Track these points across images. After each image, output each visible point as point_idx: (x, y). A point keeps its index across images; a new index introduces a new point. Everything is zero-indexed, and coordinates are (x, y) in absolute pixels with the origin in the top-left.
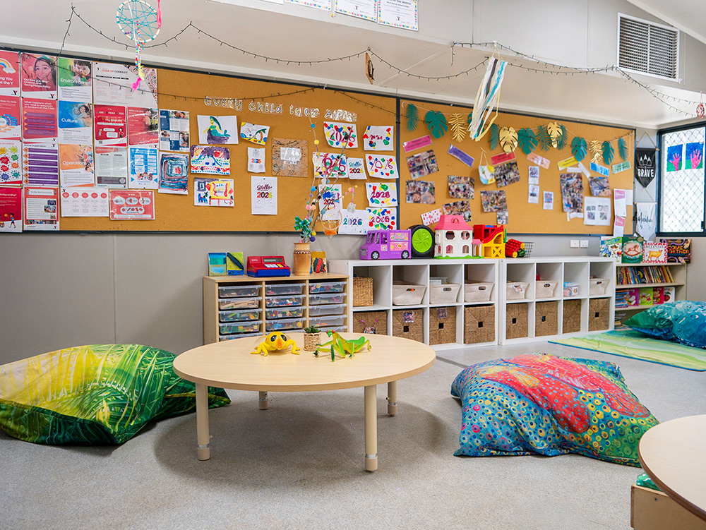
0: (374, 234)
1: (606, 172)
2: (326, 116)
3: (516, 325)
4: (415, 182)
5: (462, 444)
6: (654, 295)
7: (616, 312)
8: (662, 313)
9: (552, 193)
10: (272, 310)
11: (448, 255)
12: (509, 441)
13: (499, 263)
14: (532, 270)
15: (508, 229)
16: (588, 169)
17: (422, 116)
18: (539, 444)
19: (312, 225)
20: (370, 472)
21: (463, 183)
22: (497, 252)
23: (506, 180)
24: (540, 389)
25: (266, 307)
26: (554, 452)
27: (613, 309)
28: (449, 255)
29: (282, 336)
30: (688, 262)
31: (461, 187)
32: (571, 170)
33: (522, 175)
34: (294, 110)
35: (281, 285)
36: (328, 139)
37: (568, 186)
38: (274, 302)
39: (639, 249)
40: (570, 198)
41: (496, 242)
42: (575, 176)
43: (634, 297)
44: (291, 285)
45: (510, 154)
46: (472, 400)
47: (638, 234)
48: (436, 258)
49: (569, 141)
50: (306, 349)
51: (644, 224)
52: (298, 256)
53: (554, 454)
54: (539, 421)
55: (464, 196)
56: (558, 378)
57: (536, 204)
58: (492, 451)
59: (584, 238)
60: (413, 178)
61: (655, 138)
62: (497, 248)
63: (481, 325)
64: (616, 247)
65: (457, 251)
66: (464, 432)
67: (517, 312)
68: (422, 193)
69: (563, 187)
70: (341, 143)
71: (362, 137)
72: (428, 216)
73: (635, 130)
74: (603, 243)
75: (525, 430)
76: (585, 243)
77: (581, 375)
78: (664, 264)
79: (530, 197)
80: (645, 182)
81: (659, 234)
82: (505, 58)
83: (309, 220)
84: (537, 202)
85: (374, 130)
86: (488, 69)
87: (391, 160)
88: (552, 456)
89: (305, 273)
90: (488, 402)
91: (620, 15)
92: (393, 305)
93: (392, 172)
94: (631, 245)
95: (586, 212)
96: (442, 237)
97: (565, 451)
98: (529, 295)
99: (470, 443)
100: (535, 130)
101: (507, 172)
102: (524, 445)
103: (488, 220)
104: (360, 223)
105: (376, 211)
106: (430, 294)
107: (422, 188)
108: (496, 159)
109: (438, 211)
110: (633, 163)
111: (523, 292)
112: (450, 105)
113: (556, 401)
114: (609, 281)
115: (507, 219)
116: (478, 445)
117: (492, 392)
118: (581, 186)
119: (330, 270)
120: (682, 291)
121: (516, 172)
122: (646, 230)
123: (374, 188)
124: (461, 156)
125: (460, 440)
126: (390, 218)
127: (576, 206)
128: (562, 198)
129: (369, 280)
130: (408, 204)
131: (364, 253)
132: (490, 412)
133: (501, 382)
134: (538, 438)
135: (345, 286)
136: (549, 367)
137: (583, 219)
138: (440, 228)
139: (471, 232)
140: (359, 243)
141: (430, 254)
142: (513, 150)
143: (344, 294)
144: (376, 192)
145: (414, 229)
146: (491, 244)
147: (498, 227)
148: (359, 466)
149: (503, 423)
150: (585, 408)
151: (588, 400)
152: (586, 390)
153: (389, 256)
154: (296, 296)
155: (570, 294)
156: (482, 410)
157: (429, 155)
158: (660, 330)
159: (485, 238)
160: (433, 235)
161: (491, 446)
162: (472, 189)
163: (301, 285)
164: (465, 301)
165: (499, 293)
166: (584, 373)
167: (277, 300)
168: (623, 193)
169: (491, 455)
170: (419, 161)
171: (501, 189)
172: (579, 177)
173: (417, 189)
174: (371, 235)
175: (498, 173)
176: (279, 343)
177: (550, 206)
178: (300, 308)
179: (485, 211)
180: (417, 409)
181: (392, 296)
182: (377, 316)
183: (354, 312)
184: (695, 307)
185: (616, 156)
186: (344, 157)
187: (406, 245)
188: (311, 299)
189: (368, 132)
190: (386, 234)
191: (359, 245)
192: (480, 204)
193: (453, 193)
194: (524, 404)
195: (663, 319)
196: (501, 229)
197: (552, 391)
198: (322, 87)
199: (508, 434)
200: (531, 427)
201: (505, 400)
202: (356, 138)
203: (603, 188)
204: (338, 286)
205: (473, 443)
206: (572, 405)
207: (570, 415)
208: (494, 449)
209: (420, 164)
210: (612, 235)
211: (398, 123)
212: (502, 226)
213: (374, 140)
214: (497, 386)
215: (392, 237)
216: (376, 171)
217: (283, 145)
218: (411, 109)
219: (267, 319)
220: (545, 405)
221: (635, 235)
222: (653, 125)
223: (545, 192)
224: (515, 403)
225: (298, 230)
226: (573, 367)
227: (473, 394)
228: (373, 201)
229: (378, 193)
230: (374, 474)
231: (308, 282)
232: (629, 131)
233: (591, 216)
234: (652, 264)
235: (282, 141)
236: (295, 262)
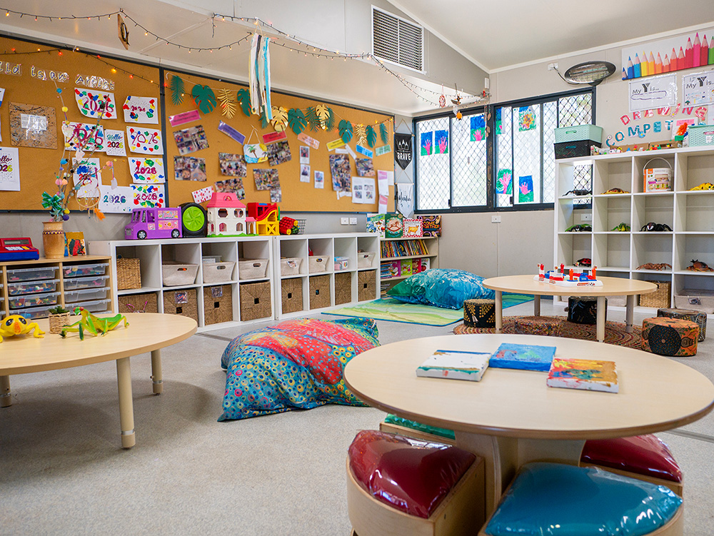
0: (139, 212)
1: (370, 154)
2: (77, 82)
3: (291, 300)
4: (184, 158)
5: (225, 409)
6: (413, 266)
7: (381, 282)
8: (417, 281)
9: (323, 173)
10: (18, 298)
11: (222, 233)
12: (271, 400)
13: (273, 240)
14: (304, 246)
15: (281, 207)
16: (354, 151)
17: (189, 89)
18: (298, 399)
19: (64, 201)
20: (127, 449)
21: (234, 161)
22: (271, 229)
23: (278, 159)
24: (299, 349)
25: (10, 296)
26: (312, 404)
27: (379, 280)
29: (21, 319)
30: (439, 236)
31: (233, 164)
32: (339, 151)
33: (293, 155)
34: (36, 71)
35: (27, 270)
36: (81, 107)
37: (336, 166)
38: (20, 289)
39: (400, 225)
40: (339, 177)
41: (270, 219)
42: (343, 157)
43: (397, 268)
44: (40, 269)
45: (281, 133)
46: (235, 366)
47: (399, 212)
48: (209, 236)
49: (336, 124)
50: (52, 331)
51: (404, 202)
52: (49, 237)
53: (312, 407)
54: (297, 378)
55: (237, 173)
56: (315, 337)
57: (307, 183)
58: (255, 412)
59: (353, 215)
60: (182, 154)
61: (410, 125)
62: (271, 225)
63: (257, 301)
64: (380, 223)
65: (231, 229)
66: (227, 397)
67: (292, 287)
68: (191, 170)
69: (332, 167)
70: (96, 113)
71: (122, 108)
72: (199, 193)
73: (394, 117)
74: (369, 219)
75: (285, 387)
76: (354, 220)
77: (335, 333)
78: (421, 238)
79: (302, 177)
80: (404, 165)
81: (417, 211)
82: (269, 35)
83: (61, 196)
84: (309, 181)
85: (134, 101)
86: (253, 45)
87: (156, 134)
88: (311, 409)
89: (59, 255)
90: (250, 366)
91: (373, 7)
92: (164, 286)
93: (156, 147)
94: (392, 221)
95: (354, 191)
96: (214, 215)
97: (322, 403)
98: (303, 270)
99: (233, 407)
100: (304, 111)
101: (279, 151)
102: (285, 402)
103: (262, 198)
104: (123, 200)
105: (141, 188)
106: (204, 273)
107: (192, 164)
108: (267, 138)
109: (210, 188)
110: (393, 147)
111: (298, 267)
112: (218, 80)
113: (313, 357)
114: (375, 254)
115: (280, 197)
116: (240, 407)
117: (254, 356)
118: (348, 167)
119: (90, 253)
120: (436, 261)
121: (287, 151)
122: (406, 208)
123: (138, 163)
124: (232, 134)
125: (223, 406)
126: (158, 196)
127: (344, 185)
128: (332, 177)
129: (136, 262)
130: (176, 181)
131: (129, 233)
132: (252, 375)
133: (263, 346)
134: (297, 394)
135: (107, 269)
136: (308, 329)
137: (352, 197)
138: (213, 206)
139: (244, 210)
140: (124, 222)
141: (203, 233)
142: (284, 129)
143: (107, 277)
144: (140, 168)
145: (184, 207)
146: (265, 221)
147: (272, 204)
148: (117, 445)
149: (264, 384)
150: (338, 361)
151: (340, 354)
152: (339, 345)
153: (158, 235)
154: (48, 281)
155: (341, 267)
156: (244, 374)
157: (197, 130)
158: (416, 298)
159: (259, 215)
160: (205, 213)
161: (253, 407)
162: (244, 167)
163: (53, 268)
164: (240, 279)
165: (274, 269)
166: (339, 331)
167: (24, 287)
168: (385, 174)
169: (255, 416)
170: (187, 136)
171: (274, 168)
172: (347, 158)
173: (186, 165)
174: (137, 214)
175: (270, 152)
176: (17, 327)
177: (321, 185)
178: (53, 294)
179: (258, 189)
180: (185, 385)
181: (162, 277)
182: (146, 298)
183: (119, 296)
184: (442, 273)
185: (378, 139)
186: (100, 128)
187: (176, 225)
188: (67, 284)
189: (127, 102)
190: (153, 212)
191: (123, 225)
192: (253, 182)
193: (225, 171)
194: (284, 364)
195: (419, 286)
196: (275, 207)
197: (309, 349)
198: (71, 49)
199: (269, 393)
200: (291, 384)
201: (266, 363)
202: (114, 108)
203: (367, 169)
204: (99, 268)
205: (236, 407)
206: (326, 360)
207: (325, 369)
208: (257, 409)
209: (188, 140)
210: (377, 213)
211: (163, 95)
212: (275, 204)
213: (135, 112)
214: (259, 350)
215: (160, 215)
216: (138, 145)
217: (24, 111)
218: (176, 81)
219: (10, 309)
220: (303, 363)
221: (397, 213)
222: (409, 113)
223: (316, 172)
224: (275, 364)
225: (48, 208)
226: (330, 327)
227: (236, 361)
228: (137, 178)
229: (143, 169)
230: (132, 451)
231: (61, 264)
232: (389, 117)
233: (359, 195)
234: (411, 238)
235: (23, 106)
236: (44, 243)
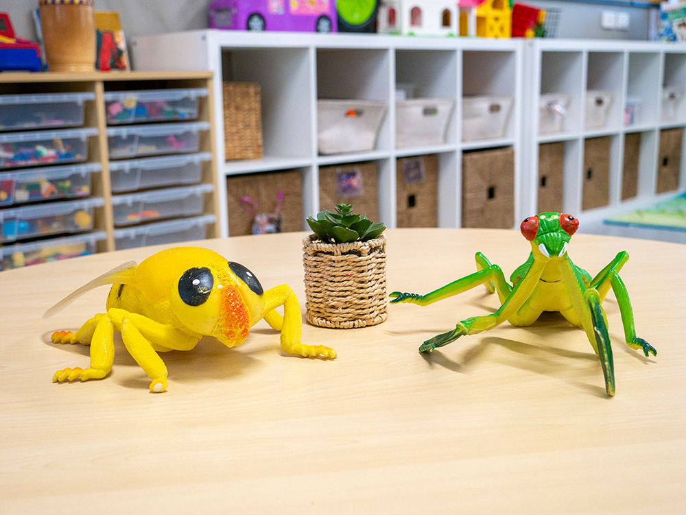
11: (414, 28)
13: (525, 50)
22: (496, 29)
28: (416, 30)
35: (16, 98)
41: (494, 6)
52: (59, 13)
59: (623, 9)
62: (496, 20)
63: (491, 193)
64: (684, 25)
65: (430, 21)
74: (664, 16)
76: (623, 19)
89: (82, 64)
92: (320, 154)
119: (138, 66)
129: (252, 90)
135: (202, 103)
141: (372, 25)
143: (203, 125)
163: (80, 98)
164: (462, 141)
167: (9, 146)
178: (81, 169)
181: (316, 131)
182: (281, 182)
183: (227, 177)
187: (326, 5)
188: (113, 142)
204: (185, 102)
231: (99, 88)
236: (45, 31)
